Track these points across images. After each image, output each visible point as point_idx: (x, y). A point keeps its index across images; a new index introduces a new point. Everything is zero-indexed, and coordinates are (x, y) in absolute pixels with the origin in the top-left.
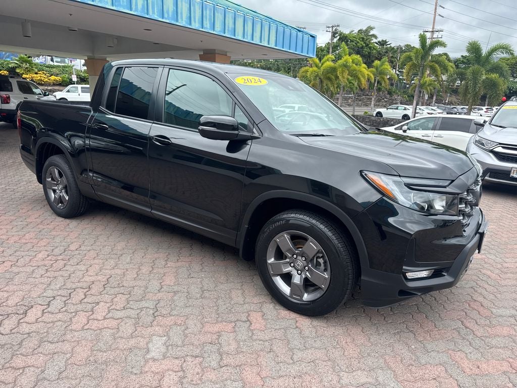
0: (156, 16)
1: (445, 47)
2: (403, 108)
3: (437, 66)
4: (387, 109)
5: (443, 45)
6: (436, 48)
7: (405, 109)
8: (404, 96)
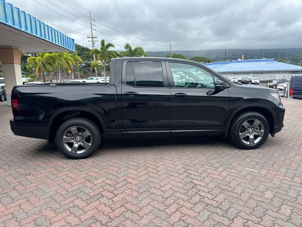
0: (10, 24)
1: (114, 47)
2: (96, 79)
3: (112, 56)
4: (87, 79)
5: (113, 46)
6: (110, 47)
7: (97, 79)
8: (81, 72)
